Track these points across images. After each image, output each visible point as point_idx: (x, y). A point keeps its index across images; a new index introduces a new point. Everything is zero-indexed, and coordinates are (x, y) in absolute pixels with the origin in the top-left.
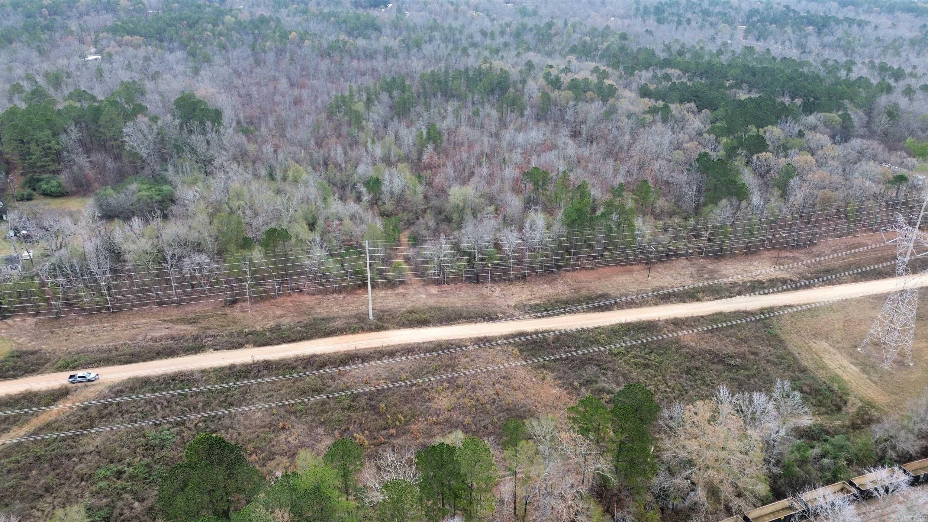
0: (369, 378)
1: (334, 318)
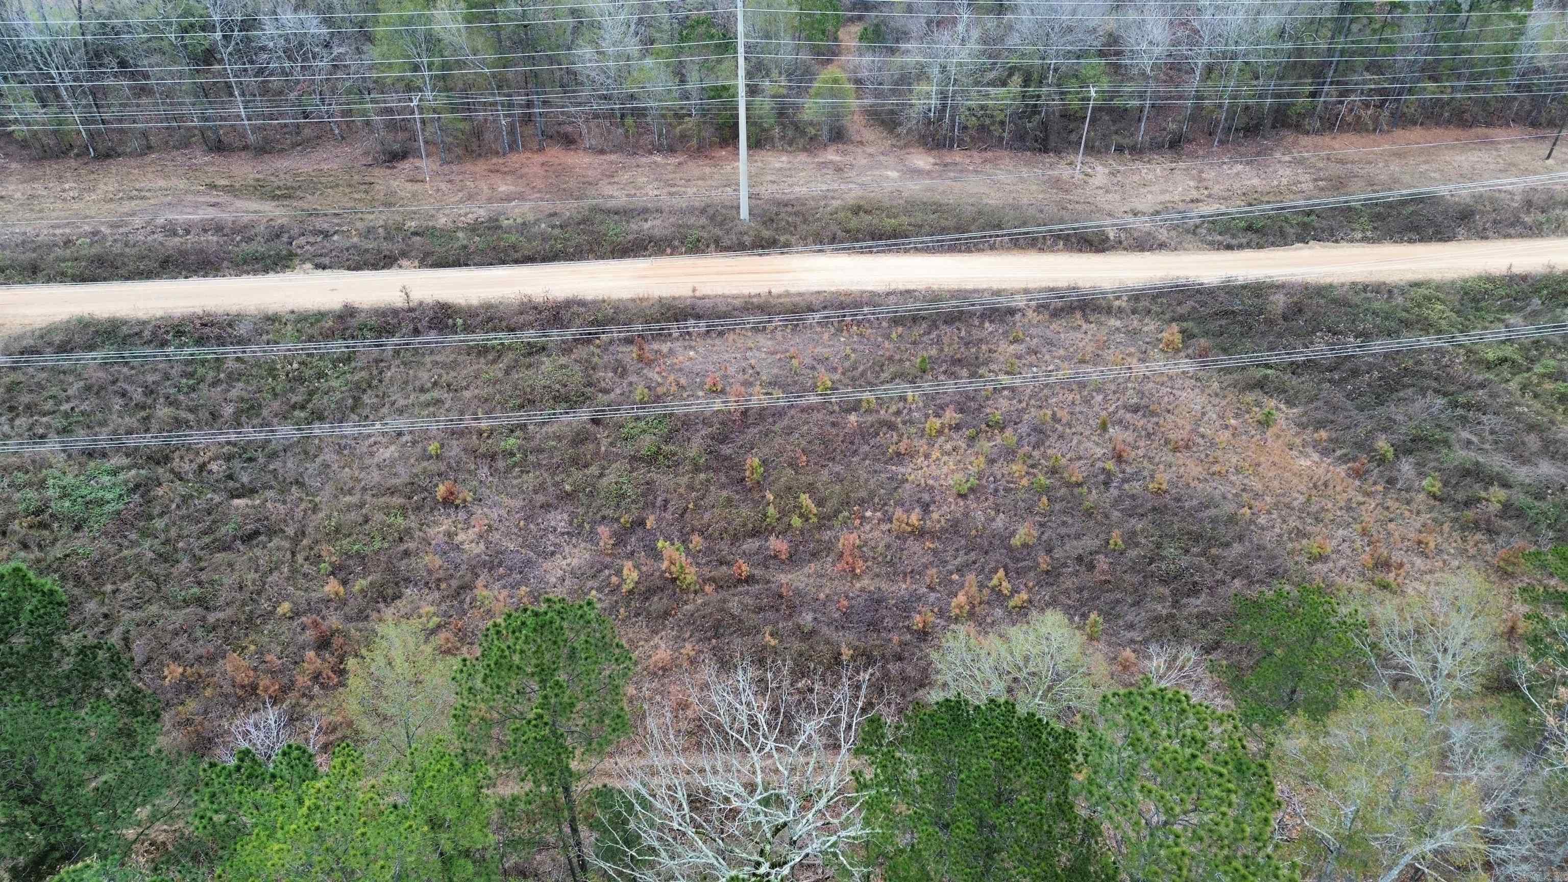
0: (725, 377)
1: (645, 210)
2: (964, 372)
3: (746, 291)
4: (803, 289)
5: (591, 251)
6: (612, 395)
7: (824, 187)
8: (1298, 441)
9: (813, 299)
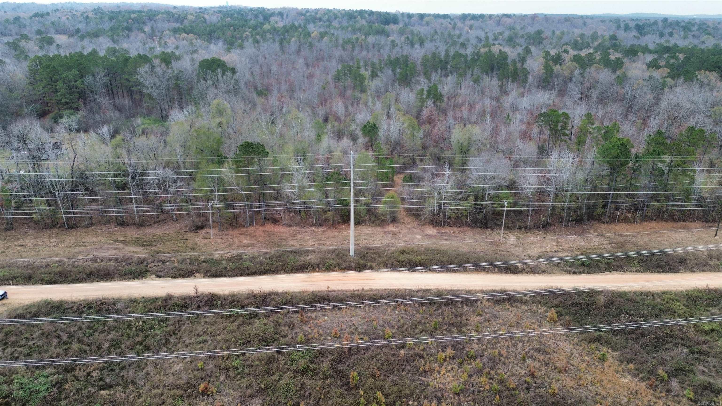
0: (341, 330)
1: (308, 251)
2: (455, 330)
3: (352, 288)
4: (378, 288)
5: (282, 269)
6: (287, 339)
7: (388, 242)
8: (620, 369)
9: (383, 292)
